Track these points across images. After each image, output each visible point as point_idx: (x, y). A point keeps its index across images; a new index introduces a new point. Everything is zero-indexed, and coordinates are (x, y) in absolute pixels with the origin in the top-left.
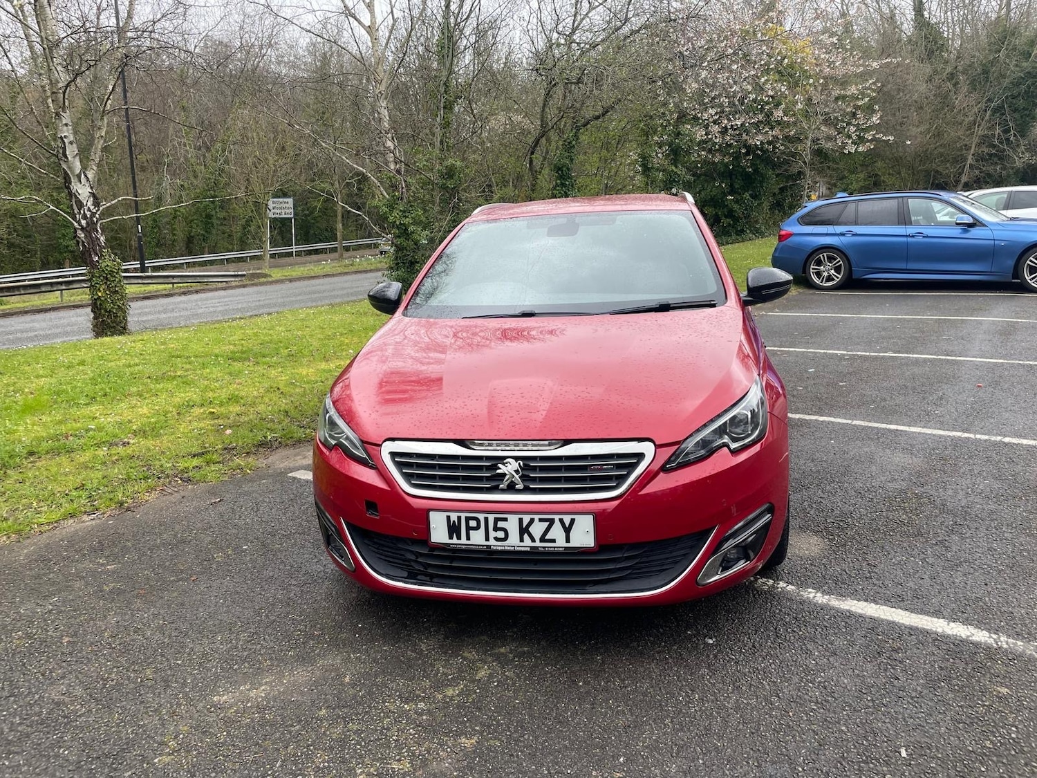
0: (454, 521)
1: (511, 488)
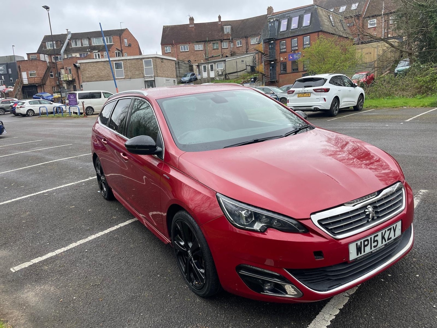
0: (359, 245)
1: (373, 220)
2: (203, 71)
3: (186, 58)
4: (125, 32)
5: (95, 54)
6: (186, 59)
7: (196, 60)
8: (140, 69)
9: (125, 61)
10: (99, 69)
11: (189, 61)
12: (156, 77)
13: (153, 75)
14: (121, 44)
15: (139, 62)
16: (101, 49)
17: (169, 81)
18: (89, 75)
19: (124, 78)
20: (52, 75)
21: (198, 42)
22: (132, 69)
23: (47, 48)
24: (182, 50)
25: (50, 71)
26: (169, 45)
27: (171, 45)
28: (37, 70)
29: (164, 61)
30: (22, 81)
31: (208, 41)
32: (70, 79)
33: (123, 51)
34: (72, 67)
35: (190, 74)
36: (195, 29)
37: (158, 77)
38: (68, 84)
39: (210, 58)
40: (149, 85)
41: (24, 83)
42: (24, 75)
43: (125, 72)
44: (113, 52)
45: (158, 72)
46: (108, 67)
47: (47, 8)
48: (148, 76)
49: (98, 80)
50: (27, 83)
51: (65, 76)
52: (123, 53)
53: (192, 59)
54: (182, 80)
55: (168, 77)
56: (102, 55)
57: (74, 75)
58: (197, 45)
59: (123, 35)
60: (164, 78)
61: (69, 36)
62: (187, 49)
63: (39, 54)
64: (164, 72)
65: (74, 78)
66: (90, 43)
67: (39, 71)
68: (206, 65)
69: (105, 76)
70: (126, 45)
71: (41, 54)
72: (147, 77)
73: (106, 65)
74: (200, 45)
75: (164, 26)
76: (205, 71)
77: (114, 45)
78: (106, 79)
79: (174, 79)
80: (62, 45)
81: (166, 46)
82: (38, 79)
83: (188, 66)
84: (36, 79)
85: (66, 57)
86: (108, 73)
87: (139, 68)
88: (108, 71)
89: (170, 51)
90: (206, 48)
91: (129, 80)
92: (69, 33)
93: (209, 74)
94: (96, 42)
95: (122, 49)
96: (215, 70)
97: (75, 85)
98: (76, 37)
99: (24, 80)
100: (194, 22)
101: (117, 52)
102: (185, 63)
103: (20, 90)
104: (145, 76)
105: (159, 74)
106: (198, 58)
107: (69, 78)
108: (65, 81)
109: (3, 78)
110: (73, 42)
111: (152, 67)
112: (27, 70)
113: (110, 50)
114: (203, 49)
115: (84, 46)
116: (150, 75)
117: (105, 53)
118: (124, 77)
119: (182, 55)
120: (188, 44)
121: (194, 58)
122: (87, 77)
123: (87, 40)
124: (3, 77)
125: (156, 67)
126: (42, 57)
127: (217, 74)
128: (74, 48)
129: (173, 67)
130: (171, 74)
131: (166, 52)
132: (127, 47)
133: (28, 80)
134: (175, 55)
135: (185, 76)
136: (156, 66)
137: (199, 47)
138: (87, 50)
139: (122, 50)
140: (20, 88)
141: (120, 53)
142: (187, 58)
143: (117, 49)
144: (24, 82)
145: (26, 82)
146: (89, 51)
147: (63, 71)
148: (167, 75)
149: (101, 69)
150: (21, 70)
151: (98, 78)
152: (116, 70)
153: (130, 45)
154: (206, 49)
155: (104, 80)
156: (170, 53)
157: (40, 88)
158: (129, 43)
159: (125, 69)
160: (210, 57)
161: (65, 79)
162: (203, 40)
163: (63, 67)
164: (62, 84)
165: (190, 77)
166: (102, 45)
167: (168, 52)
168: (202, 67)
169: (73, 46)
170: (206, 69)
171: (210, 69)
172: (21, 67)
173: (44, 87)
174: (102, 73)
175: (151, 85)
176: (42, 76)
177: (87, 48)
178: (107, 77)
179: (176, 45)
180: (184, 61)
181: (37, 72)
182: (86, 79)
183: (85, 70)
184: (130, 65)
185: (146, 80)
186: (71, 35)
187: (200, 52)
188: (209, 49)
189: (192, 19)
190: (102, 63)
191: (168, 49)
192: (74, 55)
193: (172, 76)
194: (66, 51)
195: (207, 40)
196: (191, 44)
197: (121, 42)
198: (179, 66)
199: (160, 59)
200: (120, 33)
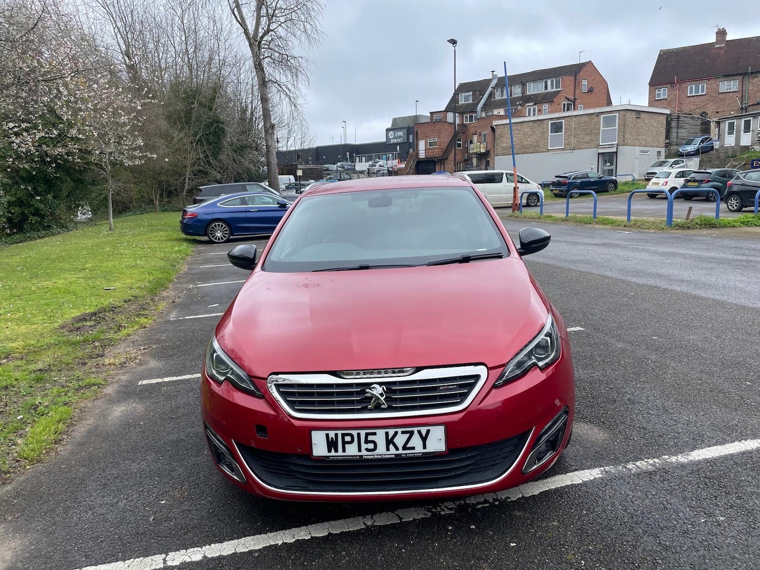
0: (332, 438)
1: (378, 408)
2: (726, 133)
3: (697, 108)
4: (585, 69)
5: (529, 109)
6: (698, 110)
7: (719, 111)
8: (594, 131)
9: (568, 119)
10: (523, 134)
11: (704, 114)
12: (621, 145)
13: (616, 143)
14: (575, 88)
15: (593, 119)
16: (538, 100)
17: (648, 153)
18: (507, 144)
19: (563, 149)
20: (459, 145)
21: (728, 76)
22: (579, 132)
23: (460, 103)
24: (691, 92)
25: (458, 138)
26: (664, 86)
27: (669, 85)
28: (439, 137)
29: (643, 115)
30: (417, 154)
31: (752, 73)
32: (483, 150)
33: (577, 101)
34: (488, 131)
35: (701, 139)
36: (726, 51)
37: (625, 146)
38: (479, 158)
39: (751, 107)
40: (606, 161)
41: (420, 157)
42: (422, 145)
43: (566, 138)
44: (559, 104)
45: (626, 136)
46: (539, 131)
47: (453, 42)
48: (604, 145)
49: (519, 152)
50: (424, 157)
51: (477, 146)
52: (576, 104)
53: (710, 109)
54: (681, 151)
55: (646, 146)
56: (539, 110)
57: (488, 145)
58: (726, 82)
59: (581, 73)
60: (637, 147)
61: (494, 82)
62: (703, 91)
63: (446, 113)
64: (639, 137)
65: (488, 149)
66: (523, 92)
67: (443, 138)
68: (735, 121)
69: (531, 145)
70: (585, 89)
71: (449, 113)
72: (603, 147)
73: (535, 127)
74: (732, 82)
75: (661, 51)
76: (730, 133)
77: (562, 92)
78: (533, 150)
79: (659, 149)
80: (481, 97)
81: (659, 86)
82: (439, 150)
83: (699, 122)
84: (436, 150)
85: (484, 115)
86: (537, 141)
87: (592, 130)
88: (538, 136)
89: (666, 97)
90: (744, 86)
91: (571, 151)
92: (494, 77)
93: (738, 139)
94: (534, 89)
95: (576, 97)
96: (753, 131)
97: (489, 159)
98: (504, 82)
99: (420, 152)
100: (725, 38)
101: (566, 103)
102: (693, 118)
103: (413, 167)
104: (601, 144)
105: (628, 140)
106: (723, 107)
107: (481, 149)
108: (474, 154)
109: (398, 150)
110: (498, 91)
111: (617, 127)
112: (425, 138)
113: (555, 100)
114: (737, 90)
115: (513, 96)
116: (610, 143)
117: (545, 107)
118: (563, 147)
119: (691, 102)
120: (705, 81)
121: (714, 108)
122: (502, 148)
123: (521, 86)
124: (398, 147)
125: (624, 128)
126: (450, 117)
127: (757, 139)
128: (500, 100)
129: (659, 126)
130: (654, 140)
131: (656, 99)
132: (586, 94)
133: (426, 153)
134: (674, 104)
135: (689, 143)
136: (623, 126)
137: (730, 86)
138: (518, 103)
139: (575, 99)
140: (413, 163)
141: (572, 104)
142: (700, 108)
143: (566, 98)
144: (420, 155)
145: (422, 155)
146: (520, 105)
147: (475, 138)
148: (643, 143)
149: (527, 135)
150: (419, 137)
151: (520, 149)
152: (550, 135)
153: (590, 91)
154: (744, 88)
155: (528, 153)
156: (666, 99)
157: (440, 165)
158: (591, 85)
159: (566, 132)
160: (751, 104)
161: (475, 151)
162: (740, 72)
163: (476, 132)
164: (471, 158)
165: (700, 144)
166: (542, 93)
167: (662, 97)
168: (726, 126)
169: (498, 97)
170: (735, 128)
171: (742, 128)
172: (419, 133)
173: (445, 163)
174: (527, 140)
175: (609, 160)
176: (444, 147)
177: (518, 99)
178: (536, 146)
179: (680, 84)
180: (692, 114)
181: (439, 140)
182: (502, 151)
183: (502, 137)
184: (576, 126)
185: (601, 151)
186: (497, 80)
187: (731, 94)
188: (751, 88)
189: (721, 33)
190: (531, 124)
191: (663, 93)
192: (495, 112)
193: (656, 144)
194: (486, 107)
195: (750, 72)
196: (712, 81)
197: (575, 86)
198: (678, 123)
199: (635, 113)
200: (575, 71)
